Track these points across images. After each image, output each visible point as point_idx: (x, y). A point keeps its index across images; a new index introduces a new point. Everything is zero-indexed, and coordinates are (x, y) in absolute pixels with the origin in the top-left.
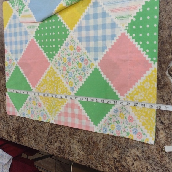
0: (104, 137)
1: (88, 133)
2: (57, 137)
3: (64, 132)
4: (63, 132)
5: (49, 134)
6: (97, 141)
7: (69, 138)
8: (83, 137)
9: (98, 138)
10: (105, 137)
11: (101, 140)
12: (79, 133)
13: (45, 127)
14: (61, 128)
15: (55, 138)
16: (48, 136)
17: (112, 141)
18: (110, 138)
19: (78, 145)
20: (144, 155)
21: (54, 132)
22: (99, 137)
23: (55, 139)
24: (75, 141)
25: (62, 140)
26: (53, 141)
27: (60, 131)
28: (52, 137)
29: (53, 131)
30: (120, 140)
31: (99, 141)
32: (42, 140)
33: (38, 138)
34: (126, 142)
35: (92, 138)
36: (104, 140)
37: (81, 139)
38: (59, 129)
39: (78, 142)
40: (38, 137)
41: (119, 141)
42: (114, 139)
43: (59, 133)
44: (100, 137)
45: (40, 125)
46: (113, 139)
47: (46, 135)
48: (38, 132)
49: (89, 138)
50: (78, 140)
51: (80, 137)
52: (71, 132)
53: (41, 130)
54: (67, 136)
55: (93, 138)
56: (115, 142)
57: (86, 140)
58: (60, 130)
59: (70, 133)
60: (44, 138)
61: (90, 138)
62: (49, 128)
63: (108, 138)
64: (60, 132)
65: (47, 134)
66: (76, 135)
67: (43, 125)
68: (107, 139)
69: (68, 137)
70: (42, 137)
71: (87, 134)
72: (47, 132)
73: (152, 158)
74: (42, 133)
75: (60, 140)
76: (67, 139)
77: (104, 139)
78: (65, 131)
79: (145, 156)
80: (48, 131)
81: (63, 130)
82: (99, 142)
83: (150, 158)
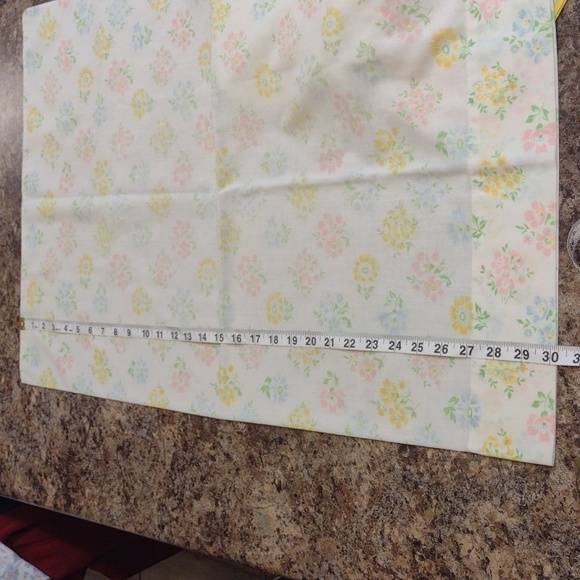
0: (374, 465)
1: (315, 452)
2: (203, 479)
3: (227, 455)
4: (223, 458)
5: (173, 469)
6: (348, 480)
7: (245, 475)
8: (297, 468)
9: (352, 468)
10: (376, 461)
11: (364, 477)
12: (283, 453)
13: (160, 444)
14: (218, 439)
15: (194, 480)
16: (170, 477)
17: (404, 477)
18: (397, 466)
19: (277, 500)
20: (529, 521)
21: (192, 459)
22: (355, 464)
23: (196, 485)
24: (268, 488)
25: (220, 486)
26: (187, 493)
27: (213, 453)
28: (183, 478)
29: (188, 456)
30: (434, 469)
31: (354, 479)
32: (148, 494)
33: (136, 486)
34: (456, 474)
35: (328, 472)
36: (374, 473)
37: (288, 477)
38: (209, 445)
39: (279, 489)
40: (136, 482)
41: (432, 474)
42: (413, 469)
43: (210, 462)
44: (359, 466)
45: (144, 435)
46: (408, 467)
47: (164, 471)
48: (135, 465)
49: (320, 470)
50: (280, 482)
51: (284, 468)
52: (255, 453)
53: (147, 455)
54: (238, 470)
55: (335, 469)
56: (416, 478)
57: (307, 478)
58: (214, 448)
59: (251, 457)
60: (156, 486)
61: (324, 469)
62: (175, 445)
63: (388, 465)
64: (213, 459)
65: (168, 468)
66: (270, 464)
67: (154, 435)
68: (384, 471)
69: (242, 472)
70: (150, 483)
71: (310, 455)
72: (168, 462)
73: (558, 532)
74: (148, 467)
75: (213, 489)
76: (239, 483)
77: (375, 469)
78: (231, 451)
79: (531, 527)
80: (171, 456)
81: (226, 450)
82: (357, 484)
83: (552, 533)
